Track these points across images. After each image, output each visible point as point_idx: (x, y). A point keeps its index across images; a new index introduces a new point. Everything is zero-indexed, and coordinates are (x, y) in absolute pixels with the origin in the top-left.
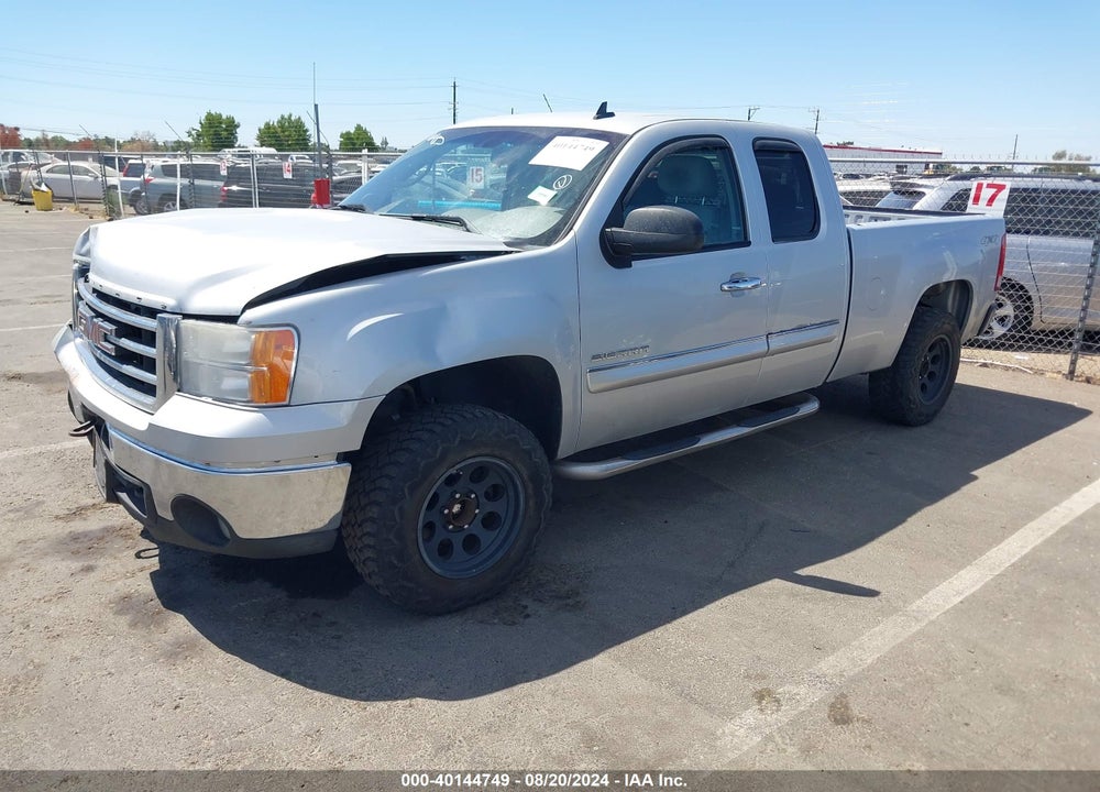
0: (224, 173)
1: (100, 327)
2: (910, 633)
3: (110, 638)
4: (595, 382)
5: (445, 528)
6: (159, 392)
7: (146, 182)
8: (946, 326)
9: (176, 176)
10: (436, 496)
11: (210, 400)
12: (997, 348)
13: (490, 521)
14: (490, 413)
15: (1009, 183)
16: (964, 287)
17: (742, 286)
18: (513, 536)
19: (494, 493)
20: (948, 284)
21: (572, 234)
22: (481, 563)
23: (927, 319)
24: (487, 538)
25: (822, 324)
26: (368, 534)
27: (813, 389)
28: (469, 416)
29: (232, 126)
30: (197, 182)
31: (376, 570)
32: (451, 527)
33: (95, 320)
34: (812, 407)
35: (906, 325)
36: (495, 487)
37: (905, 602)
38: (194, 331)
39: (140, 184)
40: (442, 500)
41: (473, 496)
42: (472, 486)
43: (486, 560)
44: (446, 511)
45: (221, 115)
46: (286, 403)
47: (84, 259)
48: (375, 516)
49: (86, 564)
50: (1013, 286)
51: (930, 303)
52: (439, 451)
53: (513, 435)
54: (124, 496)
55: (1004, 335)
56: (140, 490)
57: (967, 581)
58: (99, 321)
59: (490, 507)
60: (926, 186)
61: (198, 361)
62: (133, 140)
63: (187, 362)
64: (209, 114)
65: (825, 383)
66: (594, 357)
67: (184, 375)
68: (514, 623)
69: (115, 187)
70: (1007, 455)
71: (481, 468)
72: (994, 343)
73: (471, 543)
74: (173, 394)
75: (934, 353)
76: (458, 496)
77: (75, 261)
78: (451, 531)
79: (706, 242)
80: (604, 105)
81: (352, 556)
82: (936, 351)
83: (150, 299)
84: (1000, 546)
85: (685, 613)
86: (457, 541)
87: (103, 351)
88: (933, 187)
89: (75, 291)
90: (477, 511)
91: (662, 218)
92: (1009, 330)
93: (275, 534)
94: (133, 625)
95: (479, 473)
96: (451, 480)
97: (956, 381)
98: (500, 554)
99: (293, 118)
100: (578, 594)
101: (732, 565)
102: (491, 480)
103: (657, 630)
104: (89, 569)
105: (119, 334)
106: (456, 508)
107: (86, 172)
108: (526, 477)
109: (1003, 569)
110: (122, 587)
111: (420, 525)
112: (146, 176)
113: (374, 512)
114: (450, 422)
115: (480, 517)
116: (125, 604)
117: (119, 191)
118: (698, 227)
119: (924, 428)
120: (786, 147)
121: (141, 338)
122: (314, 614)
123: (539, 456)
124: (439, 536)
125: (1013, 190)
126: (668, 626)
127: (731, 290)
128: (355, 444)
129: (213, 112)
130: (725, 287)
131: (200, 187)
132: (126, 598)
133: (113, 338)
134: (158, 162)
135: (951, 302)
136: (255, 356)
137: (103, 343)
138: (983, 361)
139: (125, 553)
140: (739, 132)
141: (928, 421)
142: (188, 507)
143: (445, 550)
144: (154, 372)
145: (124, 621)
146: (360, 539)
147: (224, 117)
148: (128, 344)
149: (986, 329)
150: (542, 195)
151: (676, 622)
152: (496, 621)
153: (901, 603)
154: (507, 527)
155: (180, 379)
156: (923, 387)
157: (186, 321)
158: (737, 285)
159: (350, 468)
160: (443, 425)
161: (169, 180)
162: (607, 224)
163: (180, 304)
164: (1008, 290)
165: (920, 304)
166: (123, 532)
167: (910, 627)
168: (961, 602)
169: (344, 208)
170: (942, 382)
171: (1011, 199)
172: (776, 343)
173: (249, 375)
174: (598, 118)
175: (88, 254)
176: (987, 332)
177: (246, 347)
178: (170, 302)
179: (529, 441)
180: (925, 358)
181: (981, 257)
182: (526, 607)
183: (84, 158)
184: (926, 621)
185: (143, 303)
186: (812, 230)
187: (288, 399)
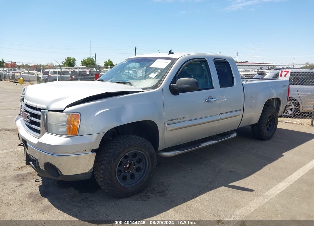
0: (70, 73)
1: (26, 114)
2: (264, 202)
3: (26, 205)
4: (169, 128)
5: (125, 172)
6: (41, 132)
7: (49, 76)
8: (273, 111)
9: (57, 74)
10: (121, 162)
11: (55, 134)
12: (290, 118)
13: (138, 169)
14: (137, 137)
15: (290, 71)
16: (278, 100)
17: (212, 100)
18: (145, 174)
19: (139, 161)
20: (273, 99)
21: (161, 86)
22: (136, 182)
23: (267, 109)
24: (137, 174)
25: (236, 111)
26: (101, 173)
27: (235, 130)
28: (131, 138)
29: (74, 60)
30: (63, 76)
31: (104, 184)
32: (126, 171)
33: (25, 112)
34: (234, 135)
35: (261, 111)
36: (139, 159)
37: (263, 193)
38: (51, 115)
39: (48, 77)
40: (123, 163)
41: (133, 162)
42: (133, 159)
43: (137, 181)
44: (125, 167)
45: (71, 58)
46: (77, 135)
47: (24, 95)
48: (103, 168)
49: (21, 183)
50: (293, 100)
51: (268, 104)
52: (122, 148)
53: (144, 144)
54: (31, 163)
55: (292, 114)
56: (35, 161)
57: (282, 186)
58: (26, 113)
59: (138, 165)
60: (266, 72)
61: (52, 123)
62: (47, 65)
63: (49, 124)
64: (68, 57)
65: (238, 128)
66: (168, 121)
67: (48, 128)
68: (145, 200)
69: (41, 77)
70: (293, 148)
71: (135, 153)
72: (289, 116)
73: (132, 176)
74: (45, 133)
75: (270, 119)
76: (128, 162)
77: (21, 96)
78: (126, 173)
79: (200, 88)
80: (171, 51)
81: (97, 180)
82: (271, 118)
83: (39, 106)
84: (292, 176)
85: (196, 197)
86: (128, 176)
87: (27, 121)
88: (268, 72)
89: (21, 105)
90: (134, 167)
91: (187, 81)
92: (293, 112)
93: (75, 173)
94: (33, 201)
95: (135, 155)
96: (126, 157)
97: (277, 127)
98: (141, 179)
99: (91, 58)
100: (165, 191)
101: (211, 182)
102: (138, 157)
103: (188, 202)
104: (22, 185)
105: (31, 116)
106: (128, 166)
107: (33, 74)
108: (148, 156)
109: (292, 182)
110: (31, 190)
111: (117, 171)
112: (49, 74)
113: (103, 167)
114: (125, 140)
115: (135, 168)
116: (31, 195)
117: (42, 79)
118: (197, 83)
119: (268, 141)
120: (223, 61)
121: (37, 117)
122: (86, 198)
123: (152, 150)
124: (123, 174)
125: (291, 73)
126: (191, 201)
127: (208, 101)
128: (97, 147)
129: (69, 57)
130: (207, 100)
131: (64, 77)
132: (32, 193)
133: (29, 117)
134: (53, 71)
135: (274, 104)
136: (68, 122)
137: (27, 119)
138: (286, 121)
139: (33, 180)
140: (210, 57)
141: (270, 139)
142: (49, 166)
143: (124, 178)
144: (40, 126)
145: (30, 200)
146: (99, 175)
147: (72, 58)
148: (33, 119)
149: (286, 112)
150: (153, 75)
151: (193, 199)
152: (140, 200)
153: (262, 193)
154: (143, 171)
155: (47, 129)
156: (268, 129)
157: (49, 112)
158: (210, 100)
159: (95, 154)
160: (123, 141)
161: (55, 75)
162: (172, 83)
163: (48, 107)
164: (292, 101)
165: (265, 105)
166: (33, 174)
167: (264, 200)
168: (280, 193)
169: (98, 80)
170: (273, 128)
171: (291, 75)
172: (223, 116)
173: (66, 127)
174: (169, 54)
175: (24, 94)
176: (286, 113)
177: (65, 119)
178: (45, 107)
179: (149, 145)
180: (268, 120)
181: (282, 91)
182: (149, 195)
183: (33, 70)
184: (269, 199)
185: (37, 107)
186: (232, 84)
187: (77, 133)
